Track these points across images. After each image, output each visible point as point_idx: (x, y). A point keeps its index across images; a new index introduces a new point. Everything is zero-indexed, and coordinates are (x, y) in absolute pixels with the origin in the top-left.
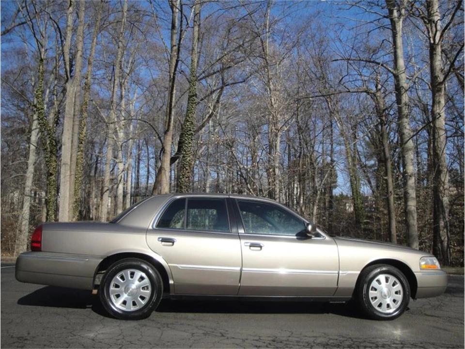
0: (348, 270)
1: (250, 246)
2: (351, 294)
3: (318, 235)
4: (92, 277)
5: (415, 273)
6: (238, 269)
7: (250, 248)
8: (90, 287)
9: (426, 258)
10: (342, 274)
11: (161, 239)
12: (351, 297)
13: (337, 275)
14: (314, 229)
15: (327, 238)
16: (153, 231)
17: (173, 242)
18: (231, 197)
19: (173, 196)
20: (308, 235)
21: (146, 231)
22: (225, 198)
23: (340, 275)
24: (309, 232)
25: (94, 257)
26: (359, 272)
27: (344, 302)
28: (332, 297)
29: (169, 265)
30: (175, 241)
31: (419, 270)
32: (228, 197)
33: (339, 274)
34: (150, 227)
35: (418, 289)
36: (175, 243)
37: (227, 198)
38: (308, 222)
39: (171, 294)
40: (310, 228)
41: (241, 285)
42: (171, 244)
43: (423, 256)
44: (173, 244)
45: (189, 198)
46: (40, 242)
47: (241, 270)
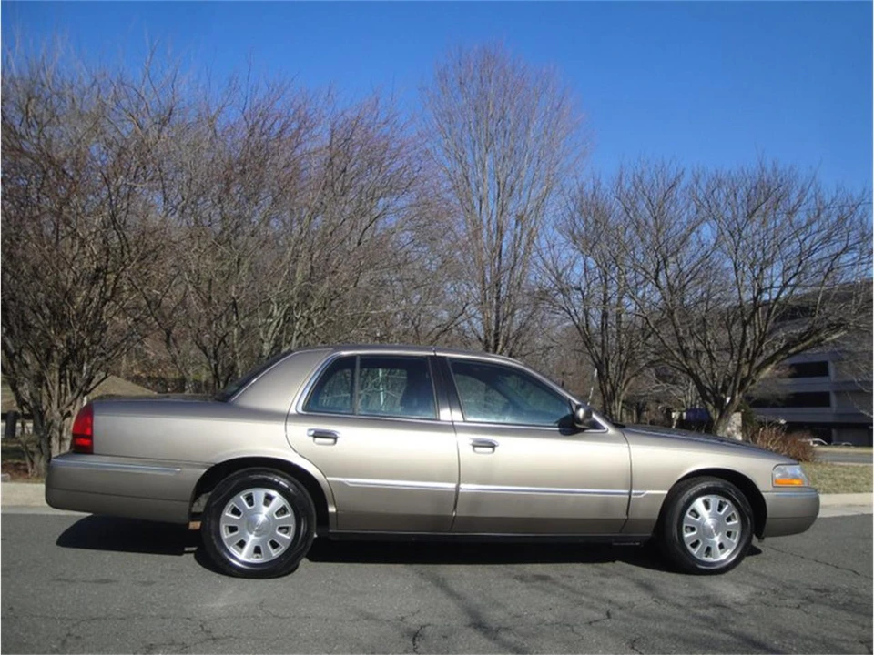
0: (646, 489)
1: (474, 446)
2: (652, 530)
3: (595, 426)
4: (187, 501)
5: (763, 494)
6: (453, 485)
7: (474, 449)
8: (184, 518)
9: (782, 467)
10: (635, 494)
11: (312, 433)
12: (650, 535)
13: (628, 496)
14: (588, 414)
15: (611, 431)
16: (298, 417)
17: (335, 438)
18: (438, 354)
19: (333, 352)
20: (578, 426)
21: (286, 417)
22: (427, 356)
23: (632, 496)
24: (580, 422)
25: (191, 464)
26: (666, 492)
27: (638, 544)
28: (618, 535)
29: (329, 479)
30: (338, 435)
31: (771, 488)
32: (433, 354)
33: (630, 494)
34: (293, 411)
35: (768, 521)
36: (338, 440)
37: (431, 356)
38: (577, 402)
39: (331, 531)
40: (581, 413)
41: (458, 514)
42: (332, 441)
43: (778, 463)
44: (335, 442)
45: (361, 355)
46: (90, 437)
47: (458, 488)
